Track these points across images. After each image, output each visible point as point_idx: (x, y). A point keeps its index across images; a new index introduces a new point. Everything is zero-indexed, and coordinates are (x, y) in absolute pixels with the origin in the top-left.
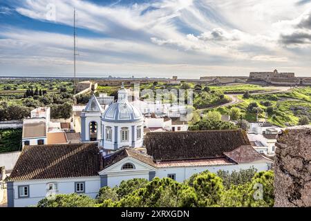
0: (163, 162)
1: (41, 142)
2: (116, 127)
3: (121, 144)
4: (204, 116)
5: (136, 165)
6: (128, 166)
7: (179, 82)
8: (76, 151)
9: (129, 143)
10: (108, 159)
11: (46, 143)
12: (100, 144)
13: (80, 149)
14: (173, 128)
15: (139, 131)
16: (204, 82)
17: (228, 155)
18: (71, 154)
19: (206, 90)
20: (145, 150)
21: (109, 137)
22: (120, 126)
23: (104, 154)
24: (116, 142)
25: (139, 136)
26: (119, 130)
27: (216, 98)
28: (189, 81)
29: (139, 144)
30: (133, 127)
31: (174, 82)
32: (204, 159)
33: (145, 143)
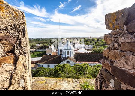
0: (79, 62)
1: (50, 54)
2: (66, 51)
3: (67, 56)
4: (98, 49)
5: (70, 62)
6: (68, 62)
7: (92, 38)
8: (55, 57)
9: (69, 56)
10: (63, 60)
11: (52, 55)
12: (62, 56)
13: (57, 57)
14: (88, 52)
15: (72, 53)
16: (101, 38)
17: (100, 61)
18: (54, 58)
19: (100, 41)
20: (74, 58)
21: (64, 54)
22: (67, 51)
23: (63, 58)
24: (66, 55)
25: (72, 54)
26: (67, 52)
27: (103, 43)
28: (95, 38)
29: (72, 56)
30: (71, 51)
31: (90, 38)
32: (92, 62)
33: (74, 56)
